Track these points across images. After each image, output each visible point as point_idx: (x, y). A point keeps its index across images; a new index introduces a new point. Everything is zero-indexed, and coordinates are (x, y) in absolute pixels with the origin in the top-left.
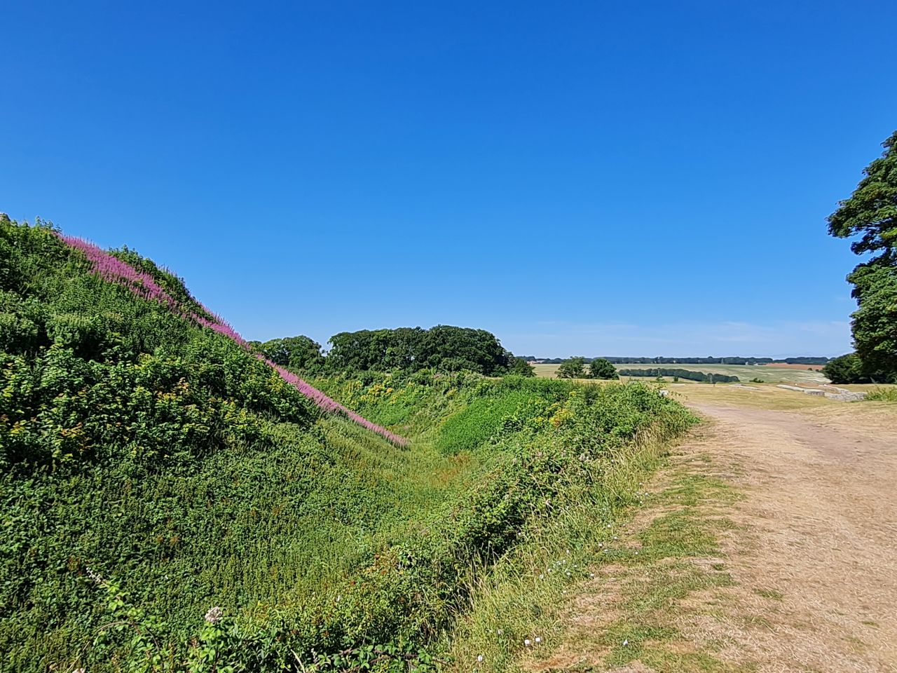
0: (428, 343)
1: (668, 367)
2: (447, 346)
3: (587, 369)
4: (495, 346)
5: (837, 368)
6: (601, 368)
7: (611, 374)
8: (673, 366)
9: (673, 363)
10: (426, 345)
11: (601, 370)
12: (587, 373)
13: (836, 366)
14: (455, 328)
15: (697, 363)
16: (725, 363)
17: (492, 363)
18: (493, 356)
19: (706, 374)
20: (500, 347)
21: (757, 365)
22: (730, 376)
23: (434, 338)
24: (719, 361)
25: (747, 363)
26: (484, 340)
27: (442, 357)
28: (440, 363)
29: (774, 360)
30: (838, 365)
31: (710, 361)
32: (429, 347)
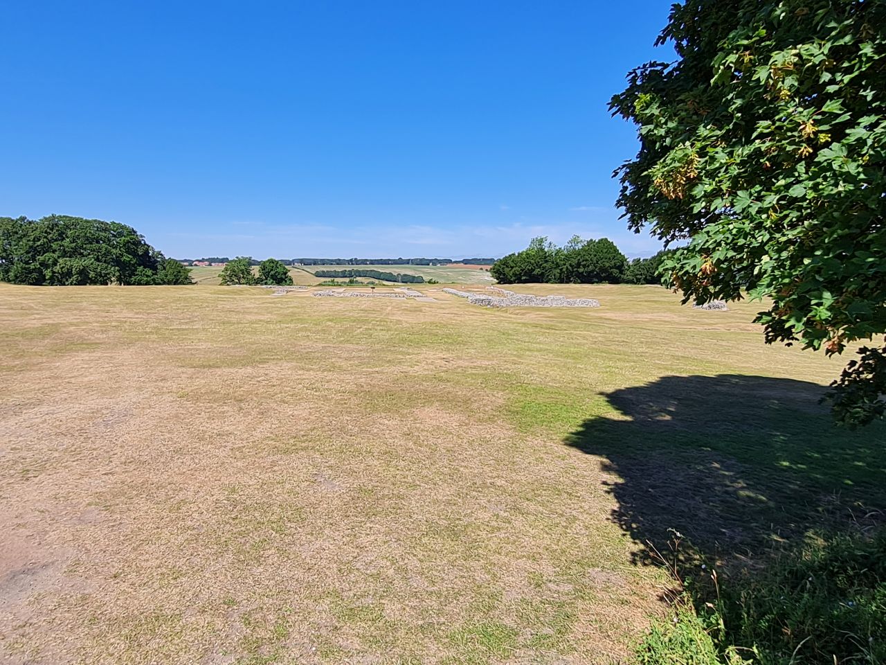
0: (37, 239)
1: (361, 268)
2: (66, 242)
3: (256, 271)
4: (138, 243)
5: (503, 269)
6: (272, 270)
7: (283, 277)
8: (364, 267)
9: (367, 264)
10: (34, 240)
11: (272, 273)
12: (257, 276)
13: (502, 266)
14: (77, 219)
15: (389, 264)
16: (413, 264)
17: (133, 265)
18: (134, 256)
19: (396, 274)
20: (145, 244)
21: (439, 265)
22: (416, 276)
23: (46, 232)
24: (407, 262)
25: (431, 264)
26: (120, 234)
27: (59, 257)
28: (56, 265)
29: (453, 261)
30: (504, 264)
31: (400, 262)
32: (39, 243)
